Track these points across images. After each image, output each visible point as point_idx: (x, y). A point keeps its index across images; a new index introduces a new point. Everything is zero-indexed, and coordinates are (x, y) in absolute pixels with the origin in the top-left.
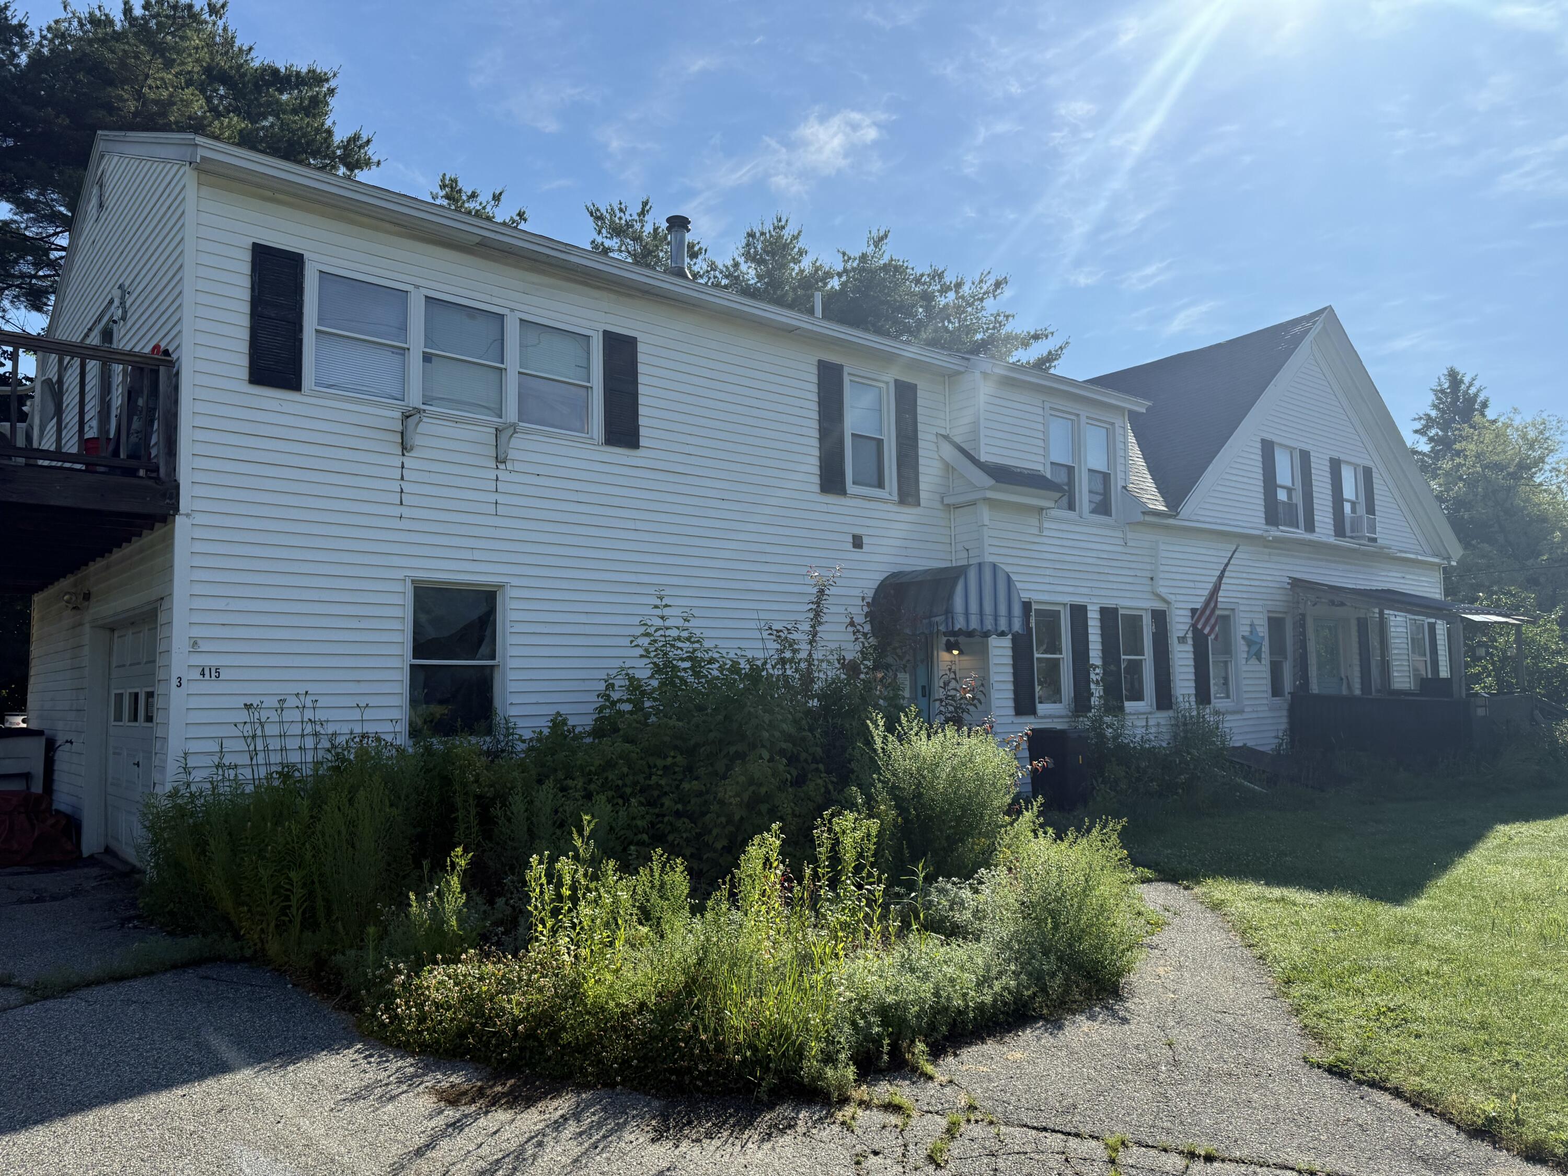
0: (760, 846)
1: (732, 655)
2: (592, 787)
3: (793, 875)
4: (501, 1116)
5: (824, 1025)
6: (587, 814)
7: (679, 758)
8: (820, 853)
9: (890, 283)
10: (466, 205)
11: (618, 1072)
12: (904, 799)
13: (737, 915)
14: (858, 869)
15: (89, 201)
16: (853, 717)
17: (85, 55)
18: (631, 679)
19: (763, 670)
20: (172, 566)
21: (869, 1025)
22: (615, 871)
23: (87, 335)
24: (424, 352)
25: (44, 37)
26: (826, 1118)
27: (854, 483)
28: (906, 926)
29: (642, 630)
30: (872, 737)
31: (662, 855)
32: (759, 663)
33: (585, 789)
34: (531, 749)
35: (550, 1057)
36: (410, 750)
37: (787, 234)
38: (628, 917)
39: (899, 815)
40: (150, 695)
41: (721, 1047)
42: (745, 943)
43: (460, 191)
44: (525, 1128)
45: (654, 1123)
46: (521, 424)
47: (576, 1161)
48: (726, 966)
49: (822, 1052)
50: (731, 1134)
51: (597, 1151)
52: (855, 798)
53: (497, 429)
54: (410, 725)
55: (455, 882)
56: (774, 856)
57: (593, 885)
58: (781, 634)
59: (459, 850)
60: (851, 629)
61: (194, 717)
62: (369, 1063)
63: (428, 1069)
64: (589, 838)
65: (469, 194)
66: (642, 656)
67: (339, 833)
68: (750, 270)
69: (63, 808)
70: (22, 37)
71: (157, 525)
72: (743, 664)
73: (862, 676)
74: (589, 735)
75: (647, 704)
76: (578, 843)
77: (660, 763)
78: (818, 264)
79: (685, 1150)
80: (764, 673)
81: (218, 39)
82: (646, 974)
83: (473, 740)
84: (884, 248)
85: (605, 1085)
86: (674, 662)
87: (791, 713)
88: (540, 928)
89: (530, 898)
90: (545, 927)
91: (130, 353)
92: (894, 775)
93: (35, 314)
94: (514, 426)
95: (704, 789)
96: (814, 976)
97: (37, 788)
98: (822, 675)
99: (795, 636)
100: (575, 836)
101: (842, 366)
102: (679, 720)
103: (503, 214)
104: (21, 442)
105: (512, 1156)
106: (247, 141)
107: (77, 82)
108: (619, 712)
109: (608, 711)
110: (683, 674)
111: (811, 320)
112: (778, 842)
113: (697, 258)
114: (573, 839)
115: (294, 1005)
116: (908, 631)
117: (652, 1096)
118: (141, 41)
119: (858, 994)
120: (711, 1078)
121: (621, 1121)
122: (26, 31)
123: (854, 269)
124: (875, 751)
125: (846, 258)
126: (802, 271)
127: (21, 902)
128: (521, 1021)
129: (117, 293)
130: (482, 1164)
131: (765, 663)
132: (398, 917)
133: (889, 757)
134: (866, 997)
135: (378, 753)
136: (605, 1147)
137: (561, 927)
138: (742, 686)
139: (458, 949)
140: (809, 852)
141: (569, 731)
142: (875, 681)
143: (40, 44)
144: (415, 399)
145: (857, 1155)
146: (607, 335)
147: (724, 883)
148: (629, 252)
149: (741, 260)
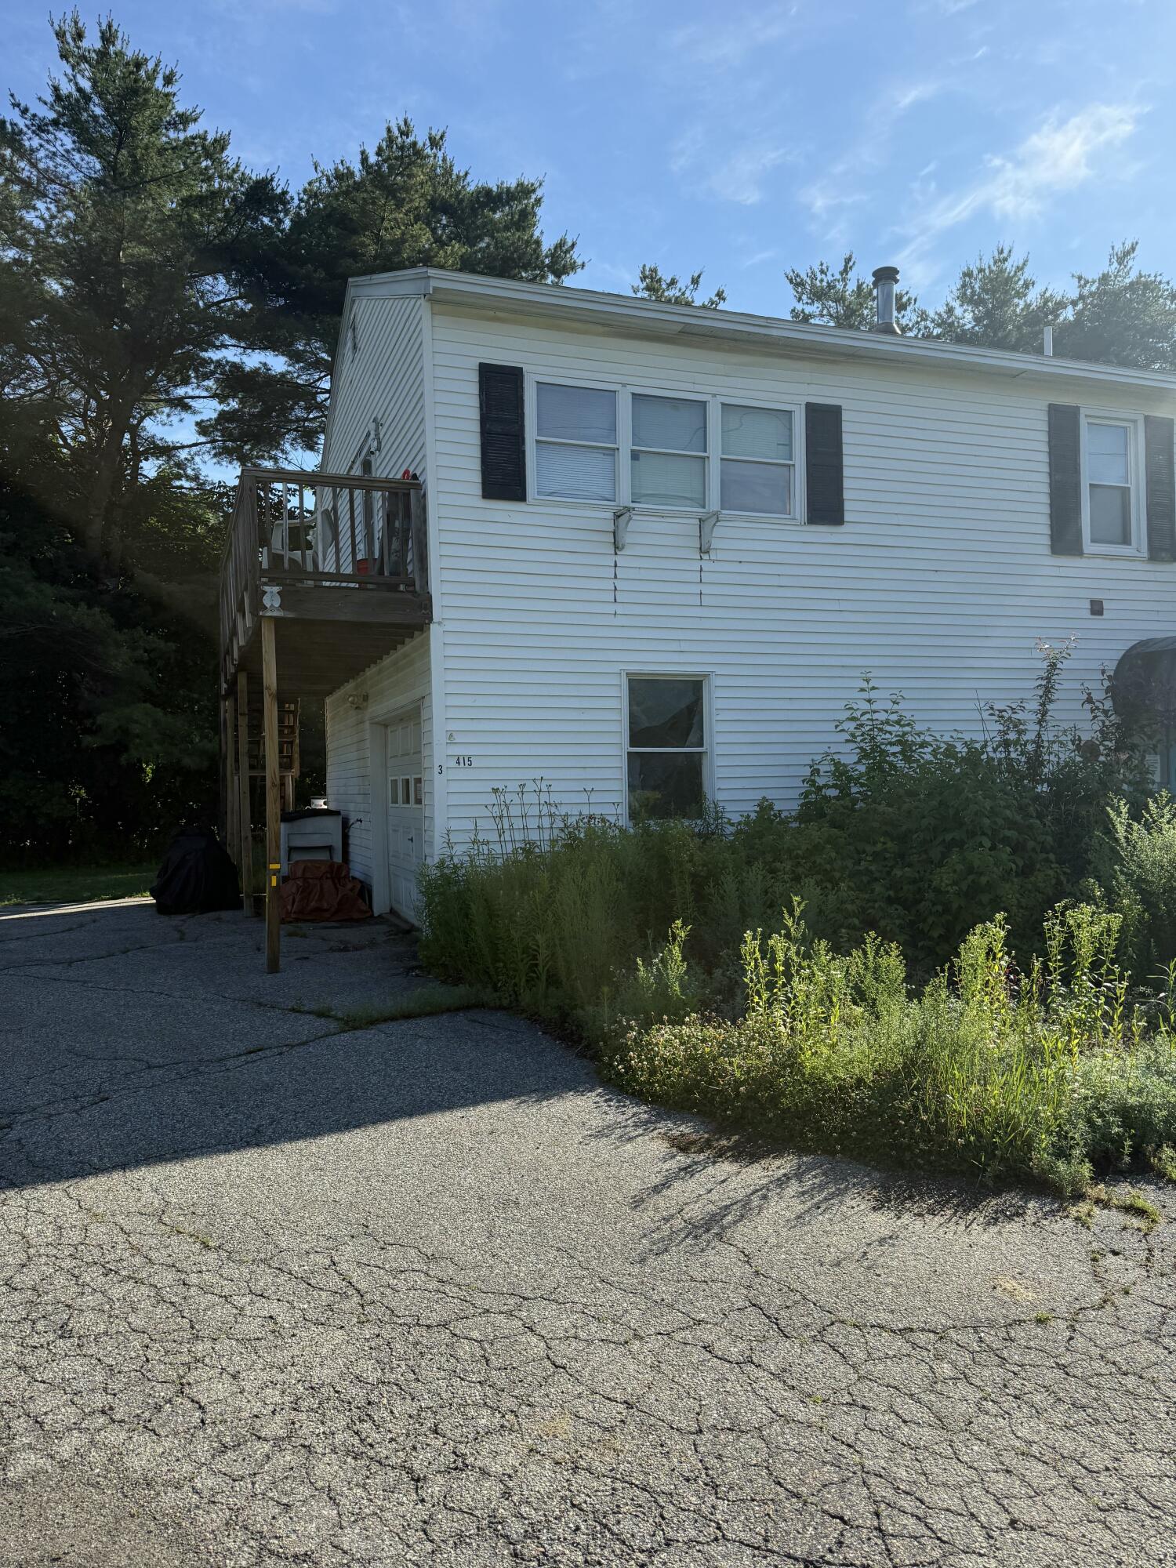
0: (982, 936)
1: (947, 738)
2: (800, 870)
3: (1020, 967)
4: (726, 1167)
5: (1056, 1119)
6: (796, 895)
7: (890, 844)
8: (1051, 946)
9: (1138, 303)
10: (666, 294)
11: (838, 1141)
12: (1151, 894)
13: (959, 1005)
14: (1095, 966)
15: (345, 344)
16: (1091, 803)
17: (334, 209)
18: (837, 764)
19: (983, 753)
20: (429, 669)
21: (1108, 1125)
22: (828, 951)
23: (351, 468)
24: (632, 451)
25: (301, 200)
26: (1058, 1211)
27: (1093, 541)
28: (1152, 1028)
29: (848, 714)
30: (1114, 826)
31: (875, 939)
32: (978, 746)
33: (793, 872)
34: (739, 832)
35: (771, 1119)
36: (632, 831)
37: (1010, 266)
38: (842, 997)
39: (1145, 911)
40: (418, 781)
41: (943, 1129)
42: (967, 1031)
43: (660, 280)
44: (749, 1181)
45: (875, 1192)
46: (724, 512)
47: (799, 1217)
48: (947, 1052)
49: (1053, 1146)
50: (955, 1214)
51: (820, 1211)
52: (1093, 891)
53: (700, 520)
54: (630, 808)
55: (676, 951)
56: (998, 947)
57: (805, 964)
58: (1004, 714)
59: (679, 922)
60: (1088, 706)
61: (454, 800)
62: (609, 1106)
63: (660, 1118)
64: (800, 919)
65: (668, 281)
66: (847, 741)
67: (575, 903)
68: (966, 314)
69: (357, 875)
70: (285, 203)
71: (416, 633)
72: (959, 747)
73: (1102, 758)
74: (795, 821)
75: (854, 790)
76: (789, 923)
77: (869, 849)
78: (1048, 295)
79: (907, 1222)
80: (984, 757)
81: (438, 170)
82: (863, 1052)
83: (686, 823)
84: (1131, 263)
85: (825, 1152)
86: (883, 747)
87: (1016, 799)
88: (756, 999)
89: (745, 971)
90: (760, 998)
91: (387, 480)
92: (1140, 867)
93: (309, 453)
94: (716, 514)
95: (917, 875)
96: (1045, 1070)
97: (338, 858)
98: (1052, 758)
99: (1020, 716)
100: (786, 916)
101: (1078, 408)
102: (889, 805)
103: (700, 298)
104: (310, 568)
105: (739, 1204)
106: (468, 265)
107: (329, 236)
108: (825, 797)
109: (814, 796)
110: (892, 758)
111: (1040, 359)
112: (1003, 933)
113: (905, 309)
114: (783, 918)
115: (544, 1050)
116: (1159, 707)
117: (873, 1167)
118: (376, 187)
119: (1094, 1092)
120: (933, 1158)
121: (842, 1186)
122: (288, 197)
123: (1092, 294)
124: (1117, 840)
125: (1082, 282)
126: (1027, 306)
127: (332, 950)
128: (742, 1083)
129: (372, 426)
130: (712, 1208)
131: (985, 746)
132: (628, 978)
133: (1134, 847)
134: (1104, 1096)
135: (604, 833)
136: (827, 1208)
137: (776, 1000)
138: (958, 770)
139: (682, 1013)
140: (1037, 945)
141: (775, 815)
142: (1118, 763)
143: (299, 207)
144: (625, 498)
145: (1093, 1252)
146: (810, 408)
147: (943, 971)
148: (831, 316)
149: (956, 304)
